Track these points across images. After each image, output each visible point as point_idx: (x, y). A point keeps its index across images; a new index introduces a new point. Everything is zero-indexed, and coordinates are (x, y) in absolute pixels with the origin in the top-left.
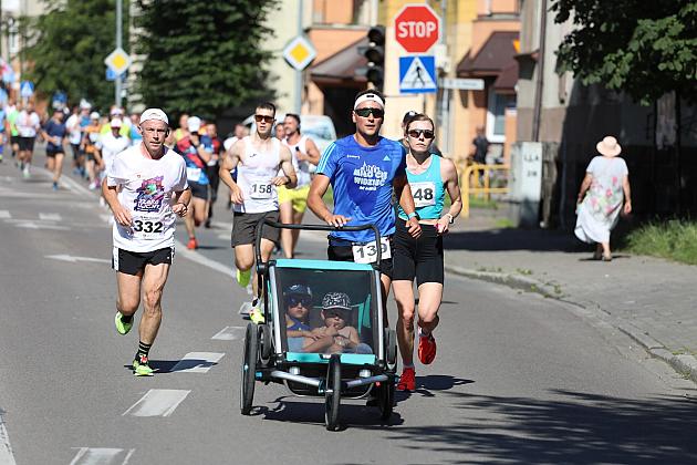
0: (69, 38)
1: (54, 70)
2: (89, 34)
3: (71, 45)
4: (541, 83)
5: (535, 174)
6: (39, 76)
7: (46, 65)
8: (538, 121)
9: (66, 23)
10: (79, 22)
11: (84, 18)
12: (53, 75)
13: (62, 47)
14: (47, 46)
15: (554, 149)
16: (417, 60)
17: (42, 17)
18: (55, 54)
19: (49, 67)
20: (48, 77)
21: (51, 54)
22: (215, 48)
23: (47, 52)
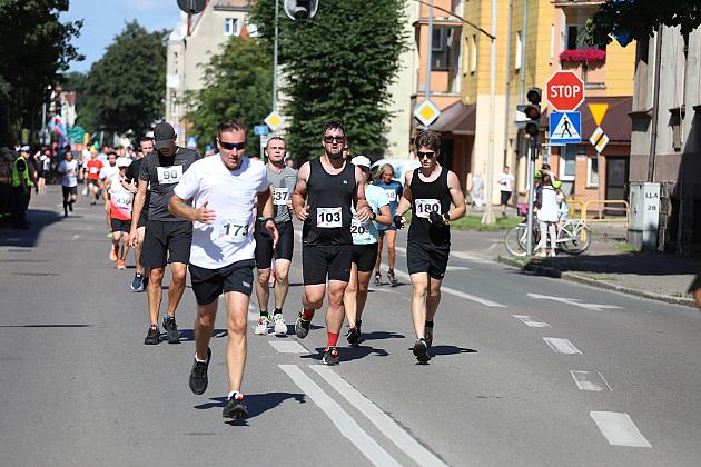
0: (221, 105)
1: (210, 128)
2: (235, 102)
3: (223, 111)
4: (655, 135)
5: (654, 208)
6: (200, 132)
7: (205, 124)
8: (652, 165)
9: (220, 95)
10: (229, 93)
11: (233, 91)
12: (209, 132)
13: (216, 112)
14: (205, 111)
15: (670, 189)
16: (565, 116)
17: (202, 91)
18: (211, 116)
19: (207, 126)
20: (206, 134)
21: (208, 117)
22: (351, 111)
23: (205, 116)
